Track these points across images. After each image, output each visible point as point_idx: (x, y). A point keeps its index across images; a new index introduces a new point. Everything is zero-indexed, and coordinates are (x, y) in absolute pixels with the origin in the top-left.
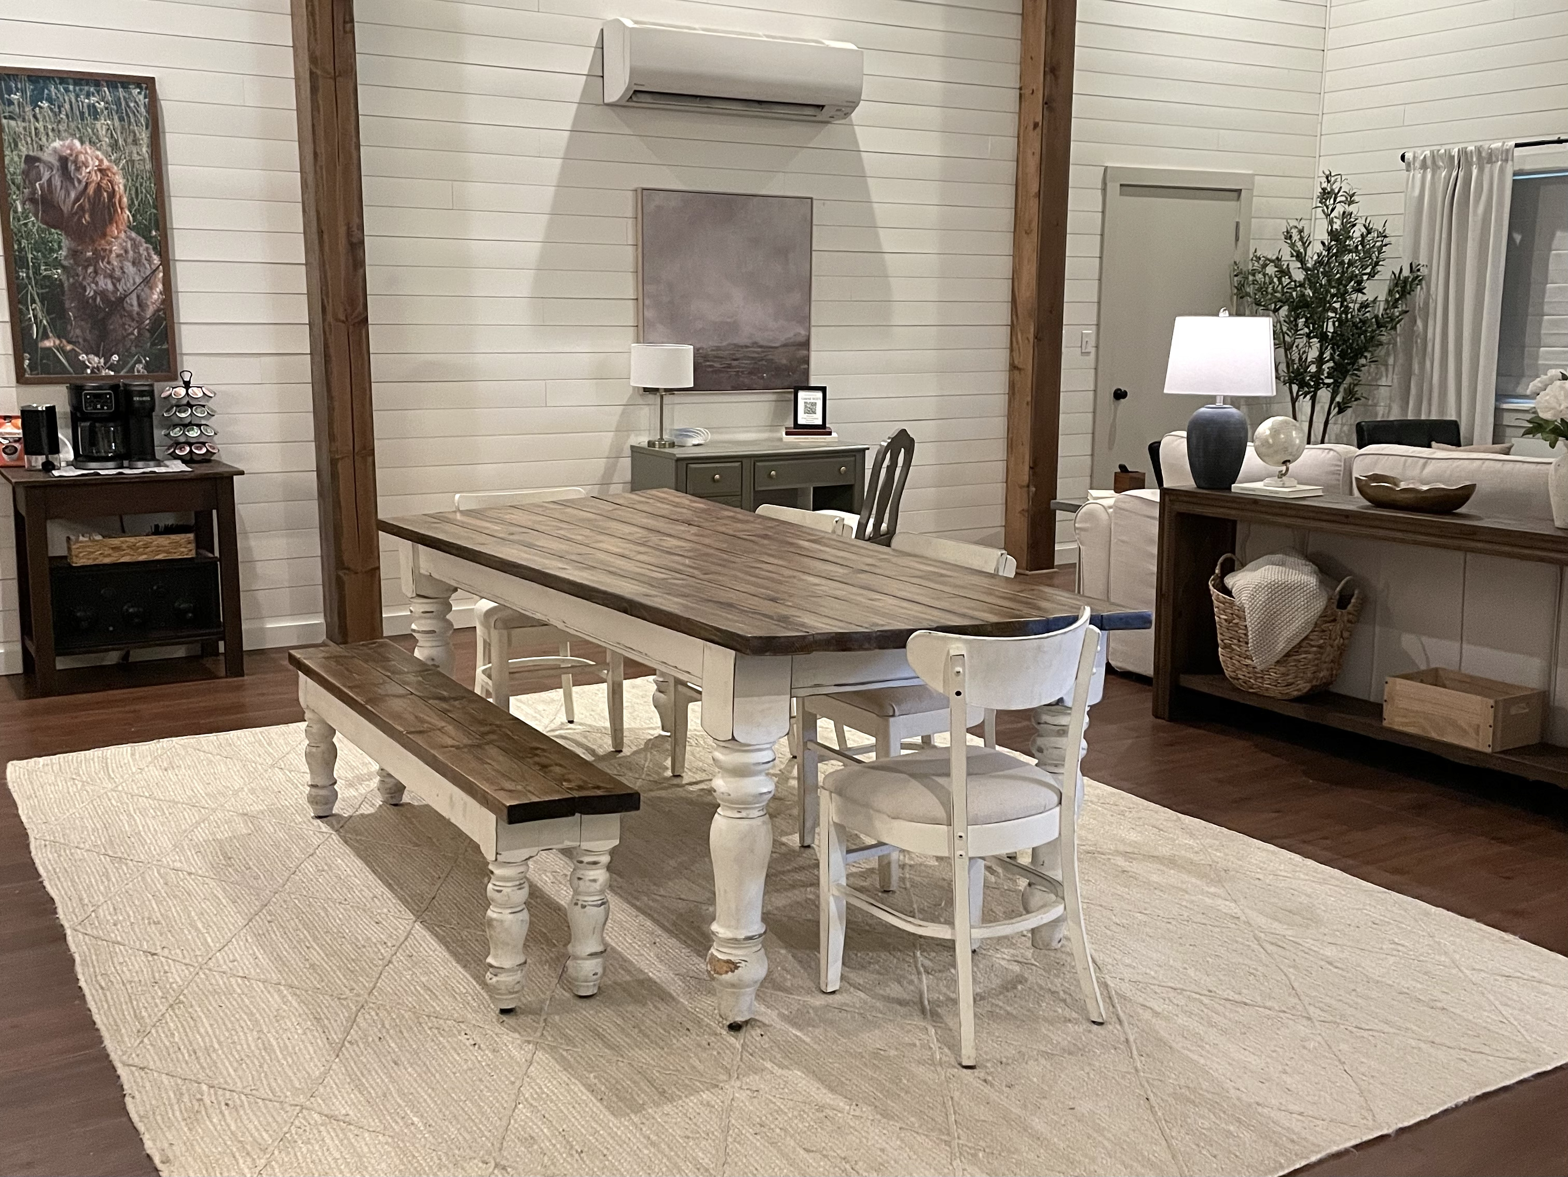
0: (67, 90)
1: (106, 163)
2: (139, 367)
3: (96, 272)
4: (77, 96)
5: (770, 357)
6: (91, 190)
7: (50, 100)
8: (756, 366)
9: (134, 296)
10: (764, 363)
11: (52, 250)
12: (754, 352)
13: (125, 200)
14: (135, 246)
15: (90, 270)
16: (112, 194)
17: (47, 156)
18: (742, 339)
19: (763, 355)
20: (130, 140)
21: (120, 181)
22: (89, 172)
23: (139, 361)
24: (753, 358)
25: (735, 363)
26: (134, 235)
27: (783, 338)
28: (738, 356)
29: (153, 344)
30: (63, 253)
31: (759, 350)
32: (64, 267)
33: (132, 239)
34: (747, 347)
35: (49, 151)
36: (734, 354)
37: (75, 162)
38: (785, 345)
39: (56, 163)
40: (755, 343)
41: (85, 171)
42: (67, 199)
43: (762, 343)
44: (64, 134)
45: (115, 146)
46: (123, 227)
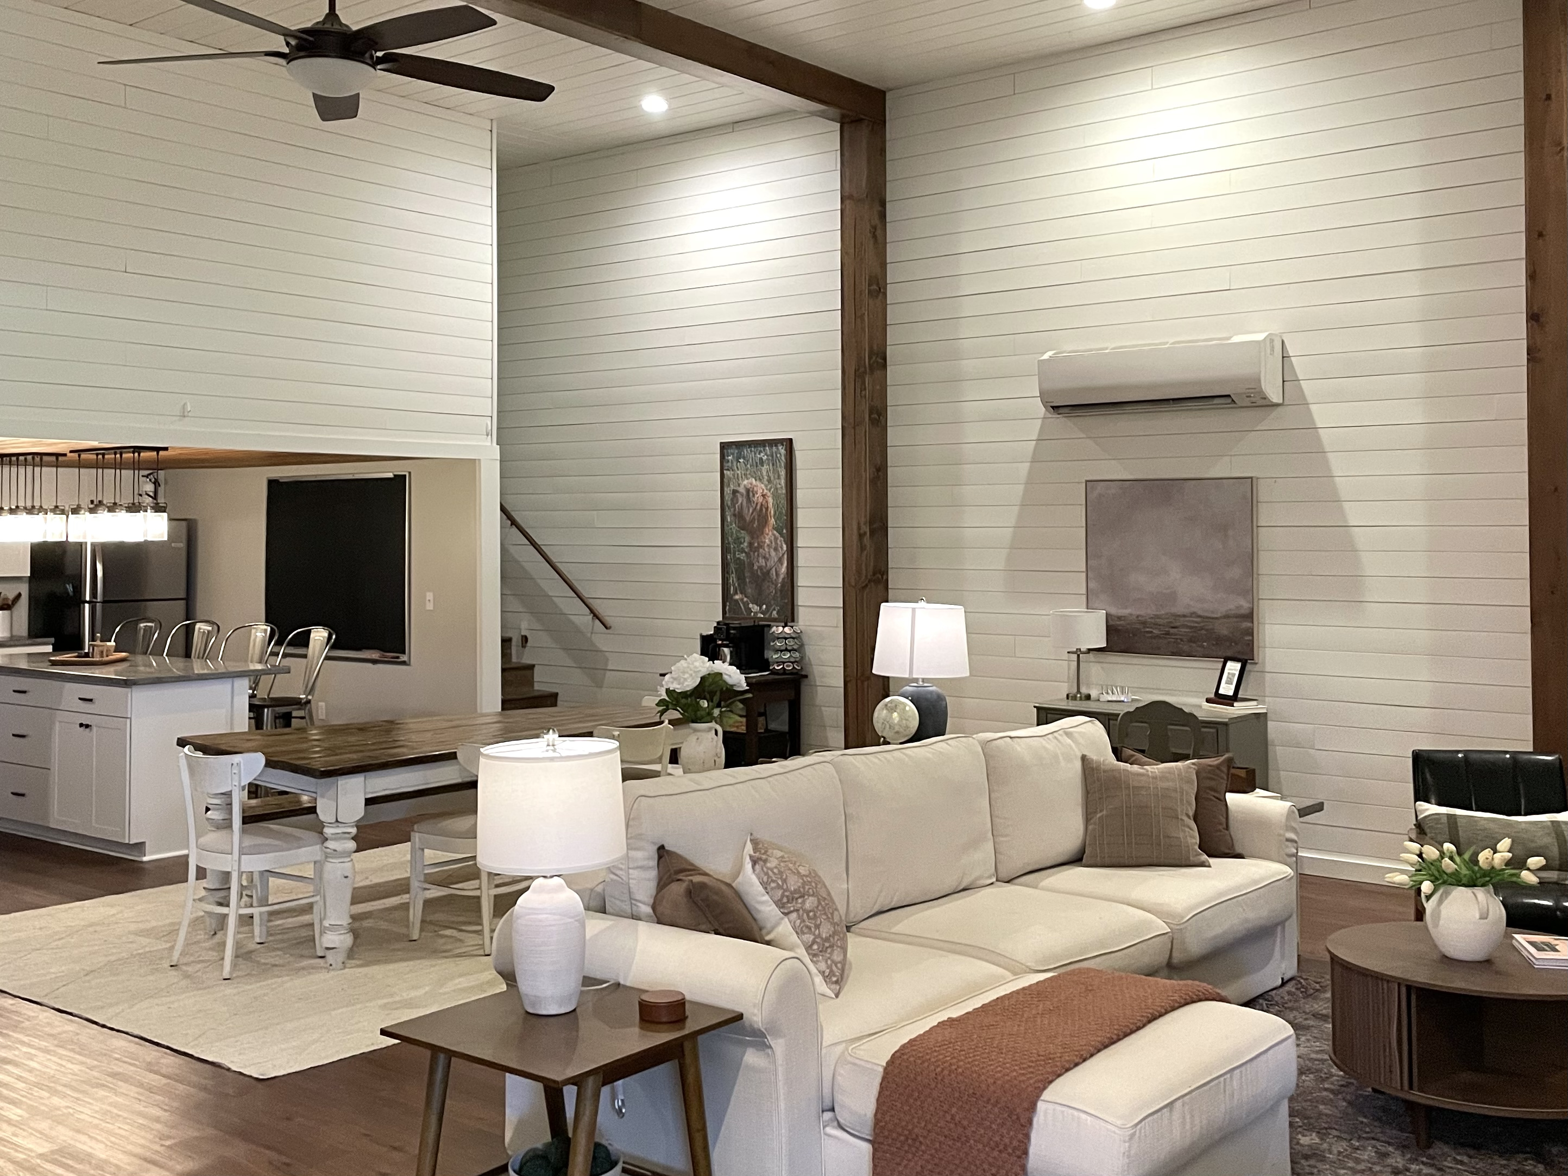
0: (751, 451)
1: (765, 491)
2: (775, 613)
3: (758, 555)
4: (755, 454)
5: (1211, 627)
6: (758, 507)
7: (744, 458)
8: (1195, 635)
9: (774, 569)
10: (1203, 632)
11: (741, 543)
12: (1193, 622)
13: (772, 512)
14: (776, 539)
15: (756, 554)
16: (767, 509)
17: (742, 490)
18: (1179, 609)
19: (1202, 624)
20: (776, 477)
21: (770, 500)
22: (758, 498)
23: (774, 609)
24: (1191, 627)
25: (1172, 631)
26: (775, 532)
27: (1222, 610)
28: (1178, 624)
29: (782, 599)
30: (746, 544)
31: (1198, 620)
32: (746, 553)
33: (774, 535)
34: (1184, 616)
35: (742, 486)
36: (1171, 622)
37: (752, 491)
38: (1227, 616)
39: (745, 493)
40: (1194, 613)
41: (756, 496)
42: (748, 514)
43: (1200, 613)
44: (749, 476)
45: (769, 481)
46: (771, 528)
